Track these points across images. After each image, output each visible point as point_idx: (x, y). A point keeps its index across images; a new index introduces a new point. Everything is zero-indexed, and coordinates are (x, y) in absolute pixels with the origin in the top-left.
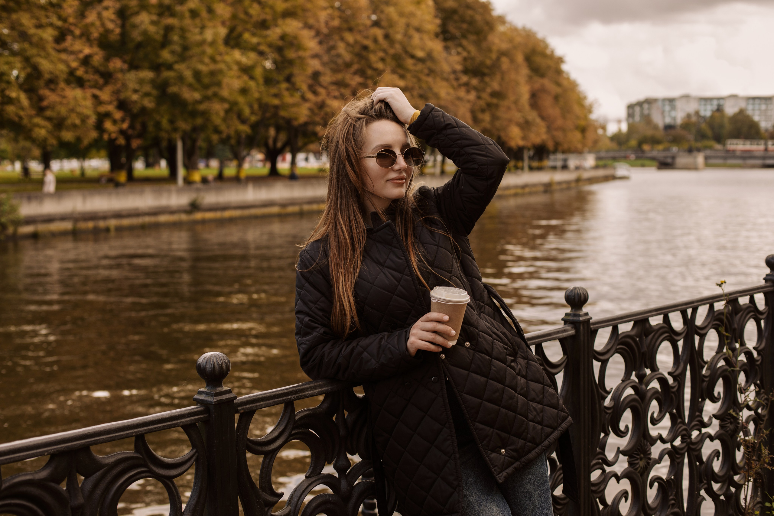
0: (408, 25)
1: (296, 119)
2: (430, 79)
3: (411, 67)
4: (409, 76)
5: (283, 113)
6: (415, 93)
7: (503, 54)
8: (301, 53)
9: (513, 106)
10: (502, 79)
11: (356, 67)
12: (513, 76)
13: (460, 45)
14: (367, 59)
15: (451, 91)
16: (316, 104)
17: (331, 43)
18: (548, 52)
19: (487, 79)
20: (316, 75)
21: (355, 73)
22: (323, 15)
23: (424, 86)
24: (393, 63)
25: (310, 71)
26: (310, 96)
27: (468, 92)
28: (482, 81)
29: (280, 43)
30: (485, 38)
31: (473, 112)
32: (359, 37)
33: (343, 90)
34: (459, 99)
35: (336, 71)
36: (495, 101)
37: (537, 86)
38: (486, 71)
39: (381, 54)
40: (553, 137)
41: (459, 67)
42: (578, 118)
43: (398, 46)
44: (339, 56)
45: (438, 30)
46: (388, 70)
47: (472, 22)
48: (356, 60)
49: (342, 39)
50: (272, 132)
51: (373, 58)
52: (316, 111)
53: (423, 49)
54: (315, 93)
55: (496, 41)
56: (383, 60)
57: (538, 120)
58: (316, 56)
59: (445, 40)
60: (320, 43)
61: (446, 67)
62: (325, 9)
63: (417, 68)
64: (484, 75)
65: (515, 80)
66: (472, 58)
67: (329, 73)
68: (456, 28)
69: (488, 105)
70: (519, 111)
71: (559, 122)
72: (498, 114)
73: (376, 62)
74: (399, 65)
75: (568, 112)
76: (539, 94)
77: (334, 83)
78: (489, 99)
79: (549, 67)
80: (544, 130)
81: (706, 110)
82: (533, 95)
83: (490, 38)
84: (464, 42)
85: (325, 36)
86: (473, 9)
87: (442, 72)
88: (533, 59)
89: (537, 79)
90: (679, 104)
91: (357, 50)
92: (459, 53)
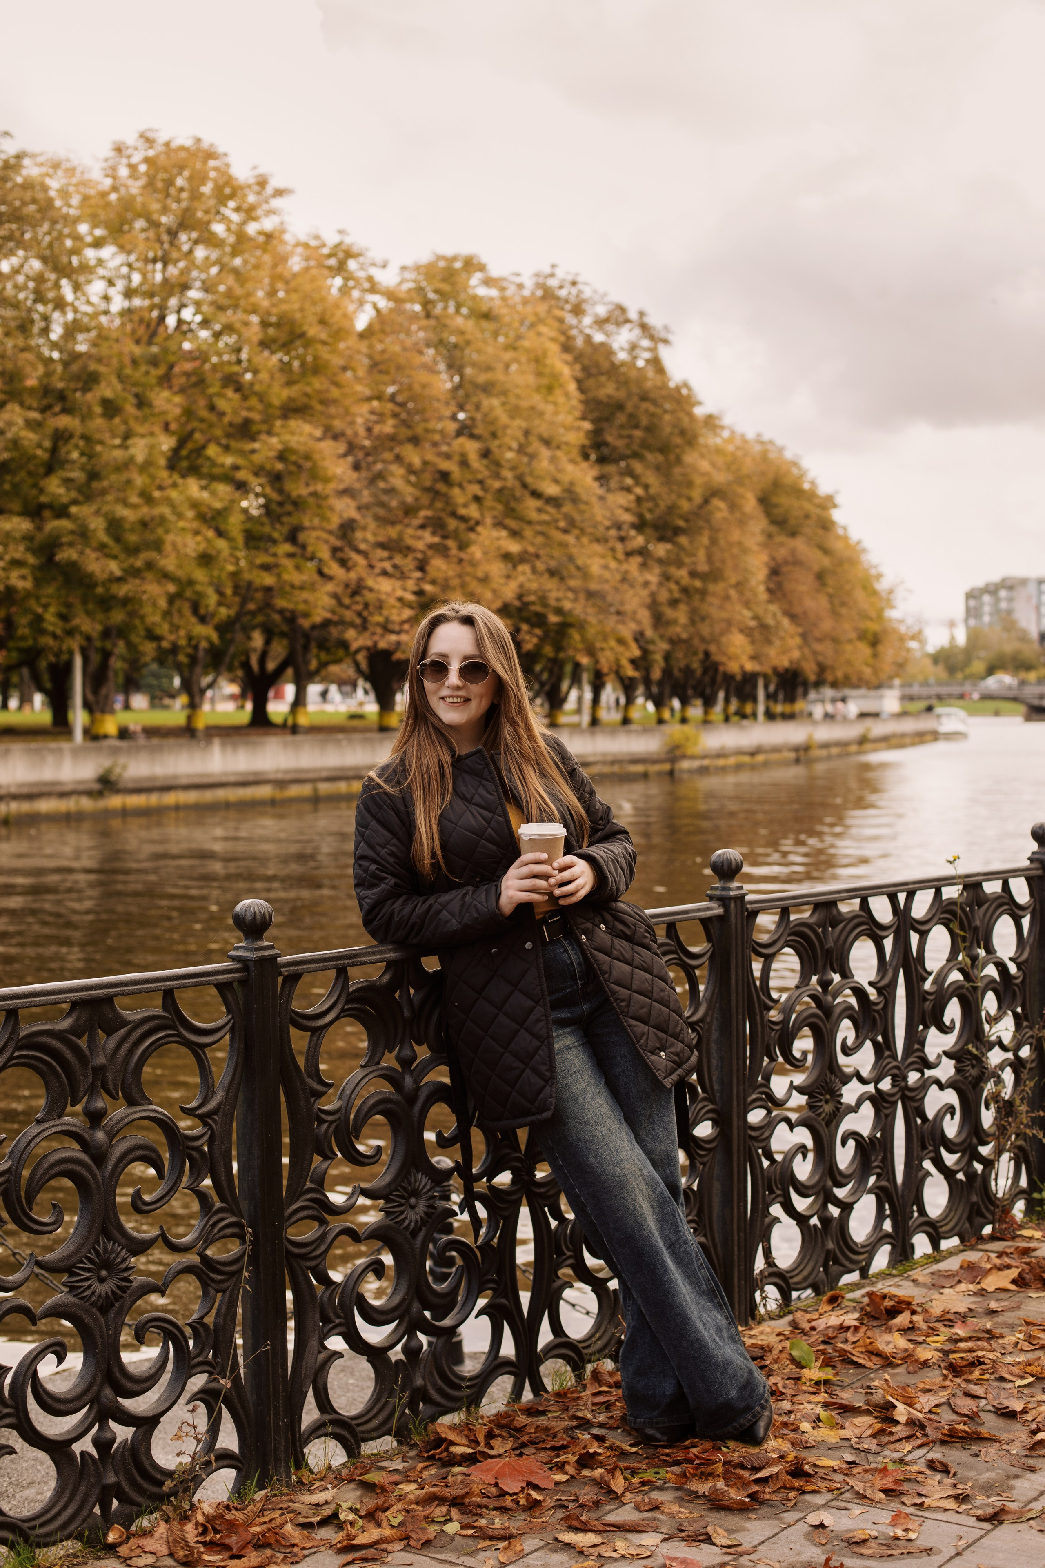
0: (527, 433)
1: (306, 615)
2: (570, 539)
3: (534, 516)
4: (528, 533)
5: (281, 603)
6: (540, 566)
7: (713, 493)
8: (319, 487)
9: (734, 594)
10: (714, 541)
11: (423, 513)
12: (735, 536)
13: (630, 473)
14: (448, 500)
15: (612, 564)
16: (346, 586)
17: (379, 466)
18: (806, 486)
19: (683, 540)
20: (347, 528)
21: (423, 527)
22: (362, 414)
23: (557, 551)
24: (500, 507)
25: (335, 522)
26: (334, 569)
27: (644, 565)
28: (674, 545)
29: (280, 466)
30: (679, 460)
31: (653, 605)
32: (430, 457)
33: (398, 560)
34: (628, 580)
35: (385, 521)
36: (698, 584)
37: (783, 553)
38: (681, 523)
39: (476, 489)
40: (815, 653)
41: (627, 517)
42: (864, 616)
43: (508, 474)
44: (391, 492)
45: (587, 442)
46: (489, 521)
47: (651, 429)
48: (425, 500)
49: (398, 459)
50: (258, 640)
51: (459, 496)
52: (347, 601)
53: (556, 481)
54: (344, 563)
55: (704, 465)
56: (477, 499)
57: (786, 622)
58: (347, 492)
59: (602, 460)
60: (356, 467)
61: (599, 514)
62: (369, 399)
63: (545, 517)
64: (677, 531)
65: (740, 543)
66: (652, 498)
67: (372, 525)
68: (621, 437)
69: (685, 590)
70: (747, 605)
71: (827, 625)
72: (705, 608)
73: (465, 506)
74: (510, 512)
75: (843, 604)
76: (784, 569)
77: (382, 546)
78: (686, 580)
79: (807, 516)
80: (795, 641)
82: (775, 571)
83: (688, 458)
84: (638, 467)
85: (366, 453)
86: (654, 402)
87: (594, 525)
88: (774, 500)
89: (783, 538)
91: (427, 481)
92: (627, 490)
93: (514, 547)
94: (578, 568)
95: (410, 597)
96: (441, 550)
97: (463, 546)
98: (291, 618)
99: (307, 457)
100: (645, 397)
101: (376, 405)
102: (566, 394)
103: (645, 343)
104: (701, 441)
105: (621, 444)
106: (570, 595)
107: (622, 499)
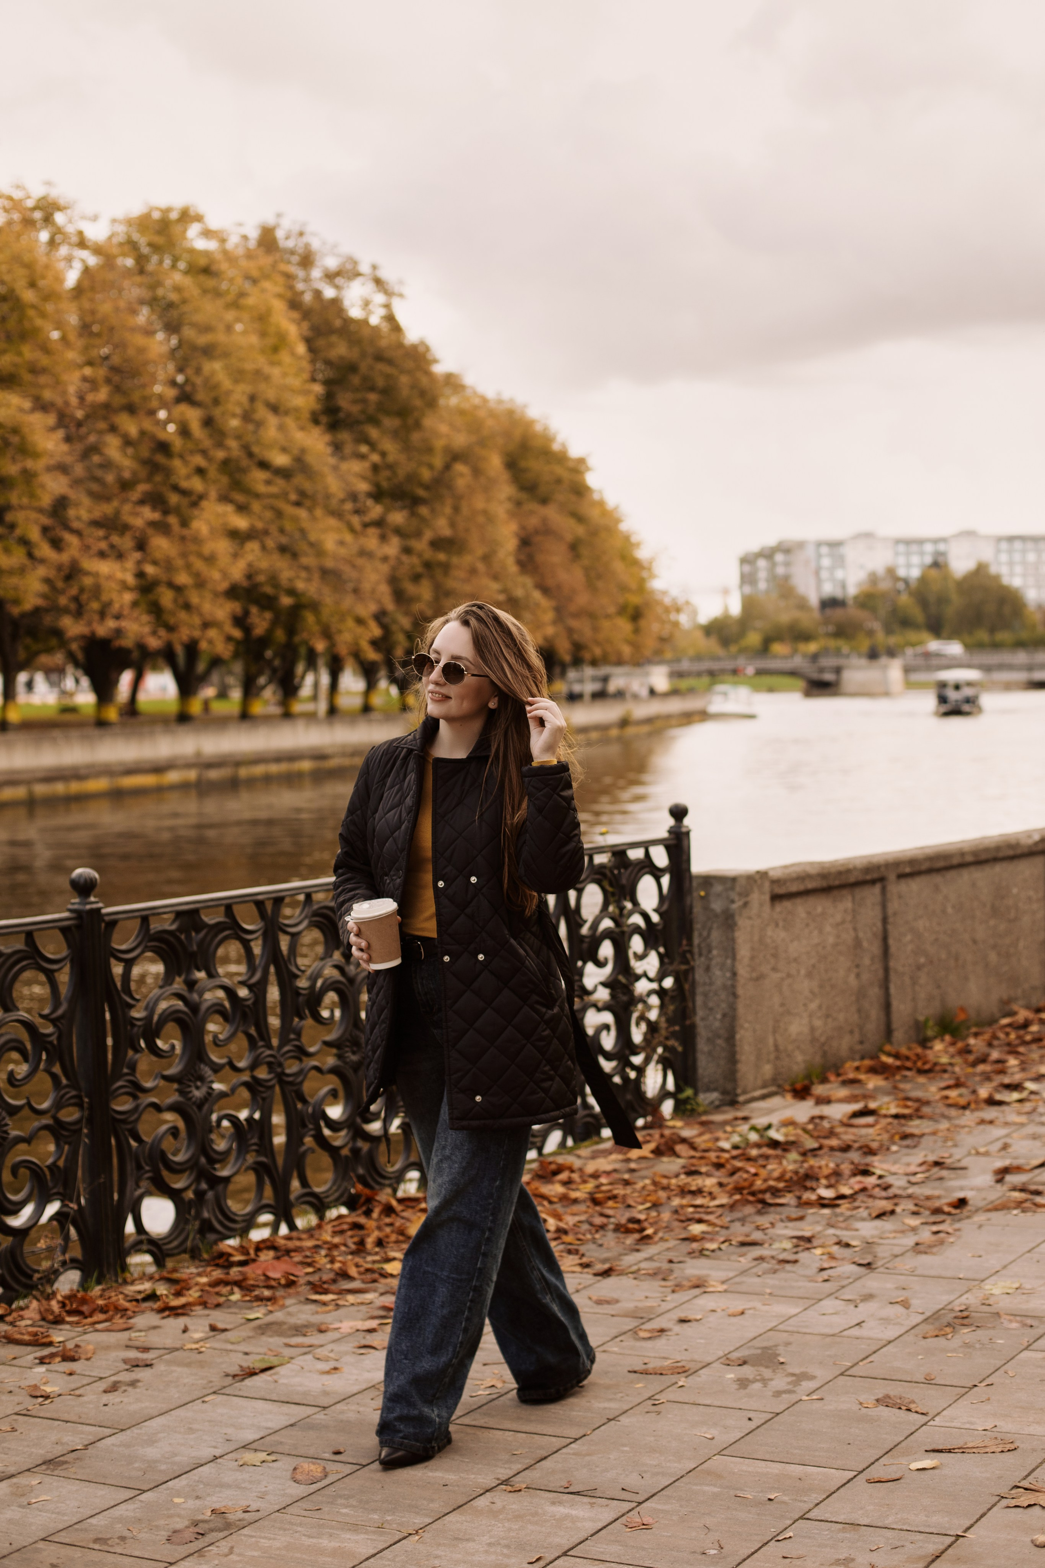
0: (252, 398)
1: (17, 602)
2: (302, 513)
3: (262, 488)
4: (256, 506)
6: (270, 543)
7: (455, 456)
8: (29, 464)
9: (481, 567)
10: (456, 509)
11: (142, 488)
12: (479, 503)
13: (365, 440)
14: (167, 472)
15: (348, 538)
16: (60, 568)
17: (92, 439)
18: (554, 450)
19: (424, 510)
20: (59, 507)
21: (142, 502)
22: (73, 382)
23: (288, 526)
24: (225, 480)
25: (46, 501)
26: (45, 550)
27: (383, 538)
28: (413, 514)
30: (418, 425)
31: (393, 581)
32: (147, 425)
33: (115, 539)
34: (363, 553)
35: (99, 497)
36: (442, 557)
37: (533, 522)
38: (421, 493)
39: (199, 460)
40: (570, 631)
41: (363, 487)
42: (624, 588)
43: (233, 444)
44: (107, 465)
45: (318, 407)
46: (213, 494)
47: (387, 391)
48: (144, 473)
49: (113, 429)
51: (180, 469)
52: (60, 584)
53: (284, 450)
54: (57, 544)
55: (443, 428)
56: (200, 471)
57: (537, 595)
58: (59, 468)
59: (334, 426)
60: (68, 439)
61: (334, 485)
62: (80, 367)
63: (273, 489)
64: (417, 501)
65: (485, 512)
66: (390, 467)
67: (86, 501)
68: (355, 402)
69: (428, 565)
70: (496, 577)
71: (583, 599)
72: (451, 583)
73: (188, 477)
74: (237, 485)
75: (599, 577)
76: (537, 539)
77: (96, 524)
78: (428, 554)
79: (559, 481)
80: (549, 616)
81: (909, 566)
82: (525, 542)
83: (428, 422)
84: (373, 433)
85: (79, 424)
86: (390, 362)
87: (328, 496)
88: (523, 464)
89: (533, 506)
90: (850, 553)
91: (145, 453)
92: (362, 457)
93: (241, 523)
94: (311, 545)
95: (130, 579)
96: (162, 528)
97: (185, 523)
99: (15, 431)
100: (379, 357)
101: (88, 371)
102: (293, 354)
103: (379, 298)
104: (442, 402)
105: (355, 409)
106: (304, 574)
107: (356, 467)
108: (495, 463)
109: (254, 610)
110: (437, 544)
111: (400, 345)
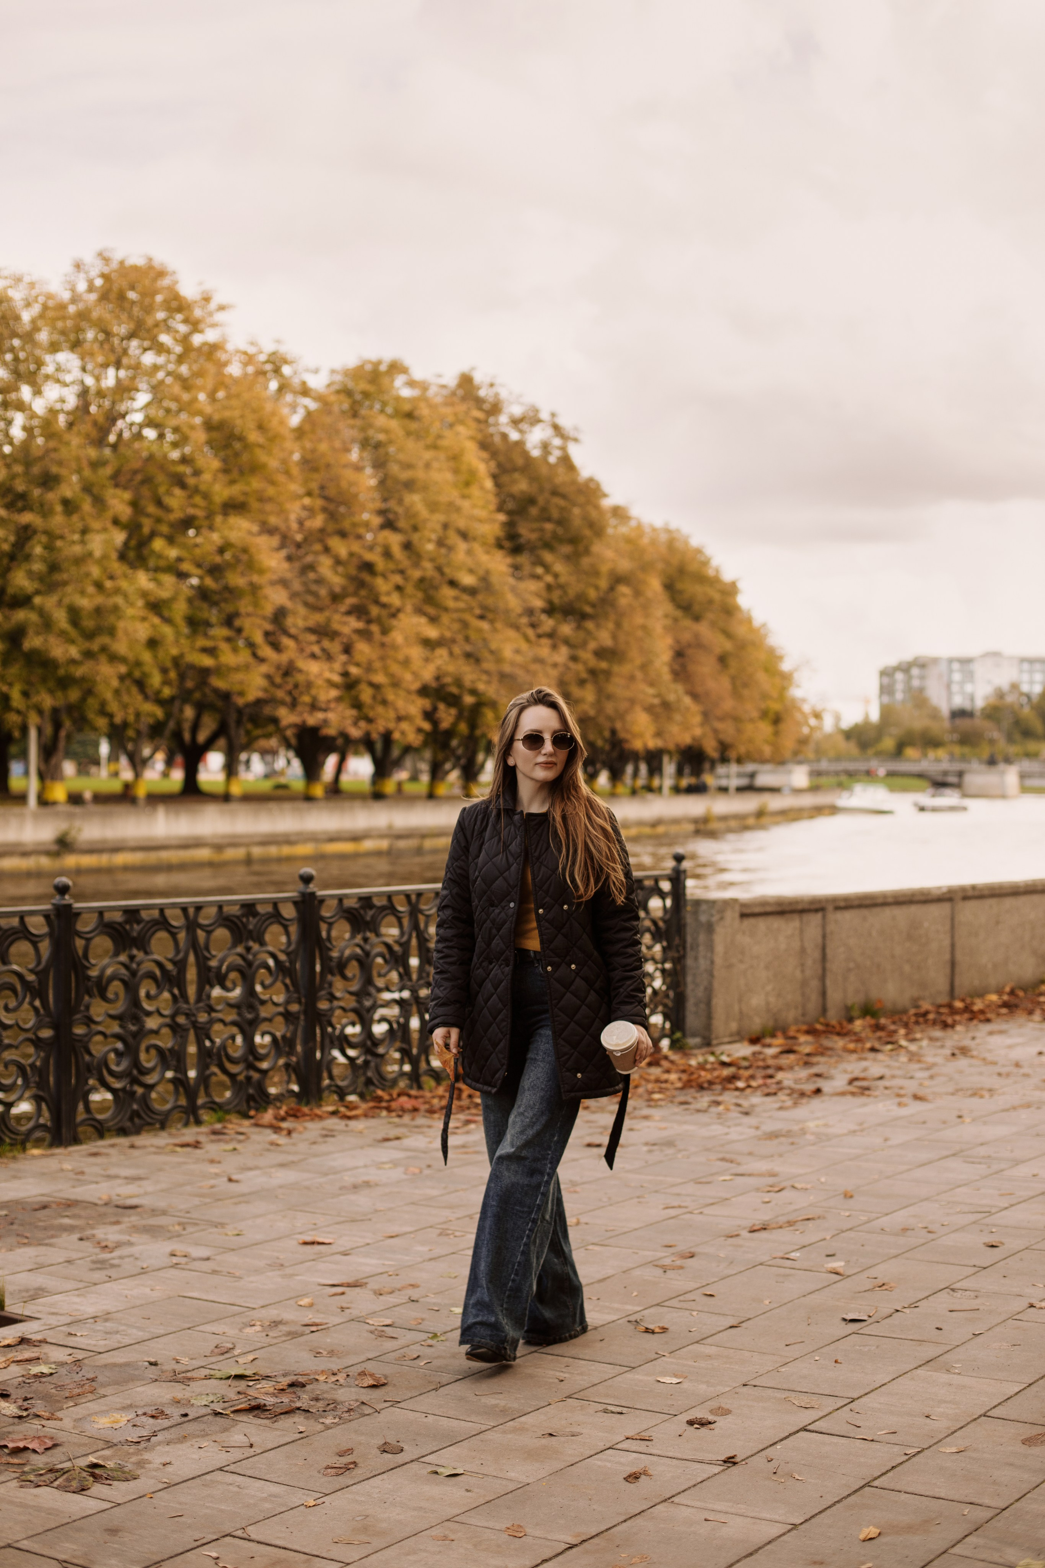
0: (445, 526)
1: (241, 694)
2: (485, 625)
3: (451, 604)
4: (445, 619)
5: (218, 683)
6: (457, 650)
7: (618, 579)
8: (255, 578)
9: (639, 675)
10: (618, 625)
11: (350, 601)
12: (639, 620)
13: (541, 562)
14: (371, 588)
15: (524, 646)
16: (278, 667)
17: (309, 559)
19: (590, 625)
20: (279, 615)
21: (349, 613)
22: (295, 511)
23: (473, 636)
24: (420, 596)
25: (269, 610)
26: (267, 651)
27: (554, 647)
28: (579, 627)
29: (218, 559)
30: (587, 552)
32: (356, 547)
33: (326, 643)
34: (537, 660)
35: (313, 608)
36: (604, 665)
37: (686, 637)
38: (588, 609)
39: (398, 579)
40: (715, 731)
41: (538, 603)
42: (765, 696)
43: (428, 565)
44: (320, 581)
45: (501, 533)
46: (409, 608)
47: (561, 522)
48: (351, 588)
50: (189, 713)
51: (382, 585)
52: (278, 680)
53: (471, 571)
54: (276, 647)
55: (610, 554)
56: (399, 588)
57: (687, 700)
58: (280, 582)
59: (514, 551)
60: (289, 558)
61: (513, 603)
62: (300, 497)
63: (461, 605)
64: (584, 616)
65: (644, 628)
66: (561, 587)
67: (302, 610)
68: (533, 530)
69: (593, 672)
70: (652, 684)
71: (728, 705)
72: (611, 688)
73: (388, 594)
74: (429, 600)
75: (745, 685)
76: (689, 652)
77: (311, 630)
78: (593, 662)
79: (711, 602)
80: (697, 719)
81: (1032, 682)
82: (679, 654)
83: (597, 548)
84: (548, 557)
85: (299, 546)
86: (564, 496)
87: (507, 611)
88: (679, 586)
89: (687, 623)
90: (978, 669)
91: (353, 571)
92: (537, 577)
93: (432, 633)
94: (492, 652)
95: (337, 678)
96: (365, 634)
97: (385, 631)
98: (226, 696)
99: (245, 550)
100: (555, 493)
101: (307, 501)
102: (482, 488)
103: (557, 442)
104: (610, 531)
105: (533, 536)
106: (484, 677)
107: (533, 586)
108: (654, 585)
109: (442, 706)
110: (601, 653)
111: (574, 482)
